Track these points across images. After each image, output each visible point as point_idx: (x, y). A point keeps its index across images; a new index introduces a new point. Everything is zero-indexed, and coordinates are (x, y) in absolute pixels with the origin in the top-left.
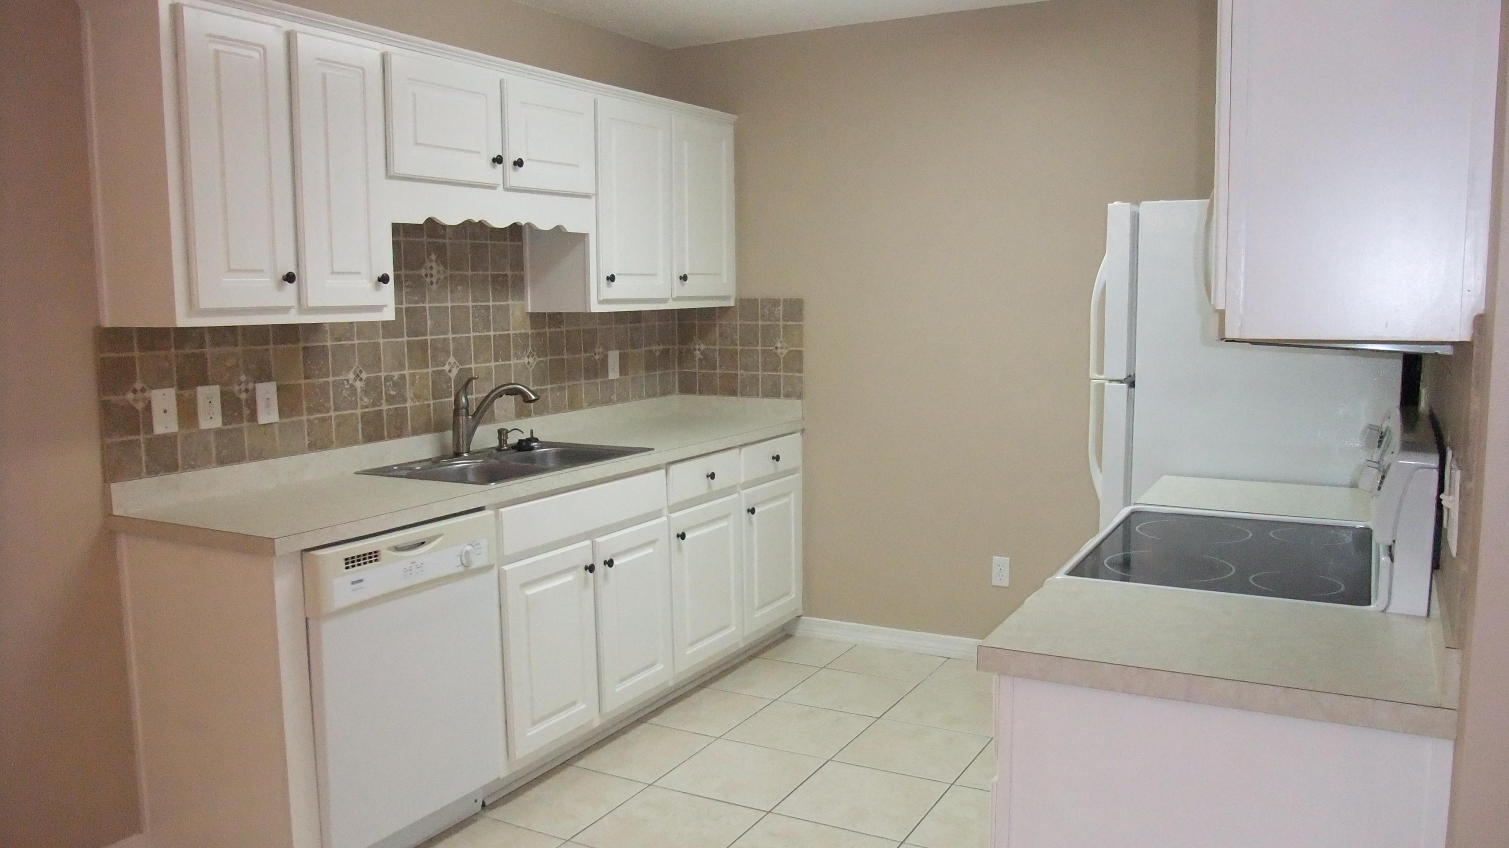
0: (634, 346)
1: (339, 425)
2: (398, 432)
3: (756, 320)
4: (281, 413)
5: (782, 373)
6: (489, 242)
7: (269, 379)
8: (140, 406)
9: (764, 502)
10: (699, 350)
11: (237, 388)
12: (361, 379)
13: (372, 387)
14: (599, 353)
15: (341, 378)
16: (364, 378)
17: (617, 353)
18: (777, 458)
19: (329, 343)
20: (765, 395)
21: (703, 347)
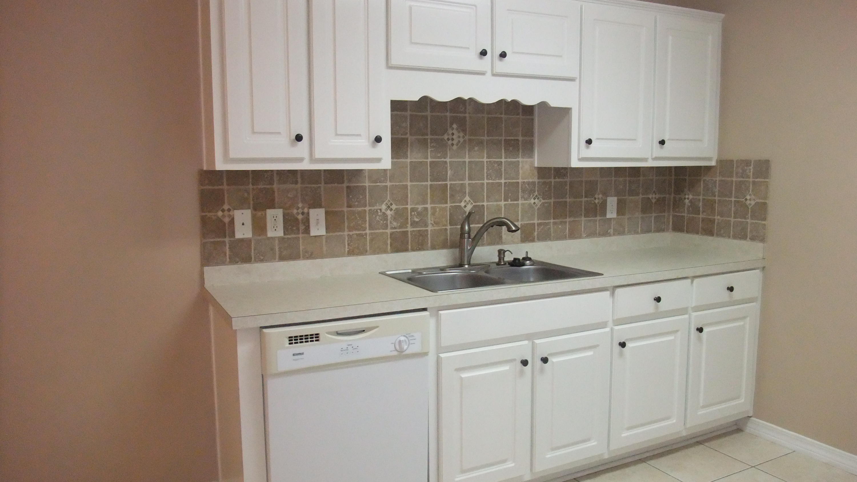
0: (632, 193)
1: (372, 240)
2: (420, 246)
3: (732, 176)
4: (328, 229)
5: (749, 221)
6: (503, 116)
7: (320, 206)
8: (227, 220)
9: (710, 324)
10: (688, 199)
11: (295, 211)
12: (391, 210)
13: (399, 214)
14: (598, 198)
15: (375, 208)
16: (394, 209)
17: (615, 199)
18: (731, 289)
19: (367, 184)
20: (735, 237)
21: (691, 197)
